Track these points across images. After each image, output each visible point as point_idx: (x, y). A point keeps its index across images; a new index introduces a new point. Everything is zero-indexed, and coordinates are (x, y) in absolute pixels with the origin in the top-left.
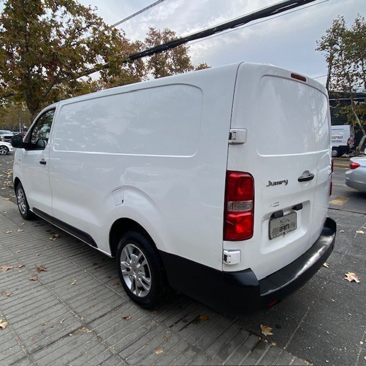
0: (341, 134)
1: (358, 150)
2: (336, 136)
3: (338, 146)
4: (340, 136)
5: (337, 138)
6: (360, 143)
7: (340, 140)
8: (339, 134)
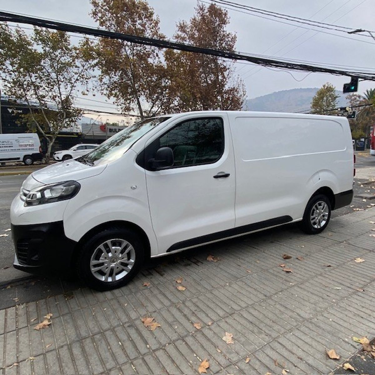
0: (31, 142)
1: (48, 156)
2: (26, 144)
3: (31, 154)
4: (30, 143)
5: (28, 146)
6: (48, 150)
7: (32, 147)
8: (29, 142)
